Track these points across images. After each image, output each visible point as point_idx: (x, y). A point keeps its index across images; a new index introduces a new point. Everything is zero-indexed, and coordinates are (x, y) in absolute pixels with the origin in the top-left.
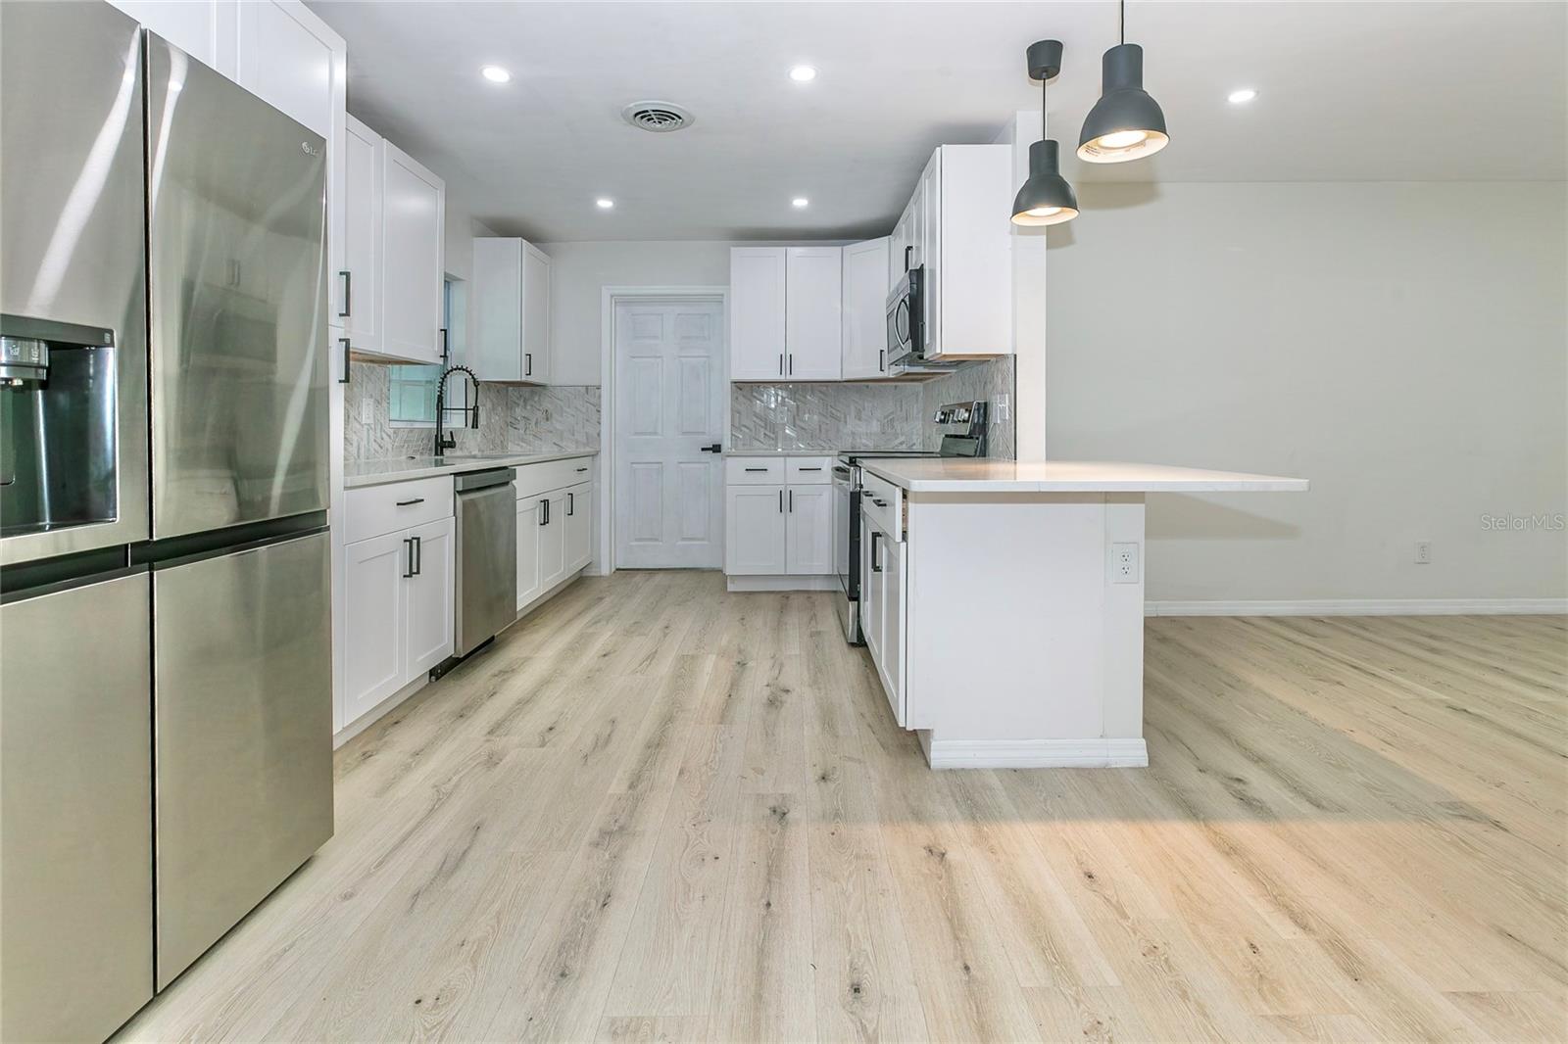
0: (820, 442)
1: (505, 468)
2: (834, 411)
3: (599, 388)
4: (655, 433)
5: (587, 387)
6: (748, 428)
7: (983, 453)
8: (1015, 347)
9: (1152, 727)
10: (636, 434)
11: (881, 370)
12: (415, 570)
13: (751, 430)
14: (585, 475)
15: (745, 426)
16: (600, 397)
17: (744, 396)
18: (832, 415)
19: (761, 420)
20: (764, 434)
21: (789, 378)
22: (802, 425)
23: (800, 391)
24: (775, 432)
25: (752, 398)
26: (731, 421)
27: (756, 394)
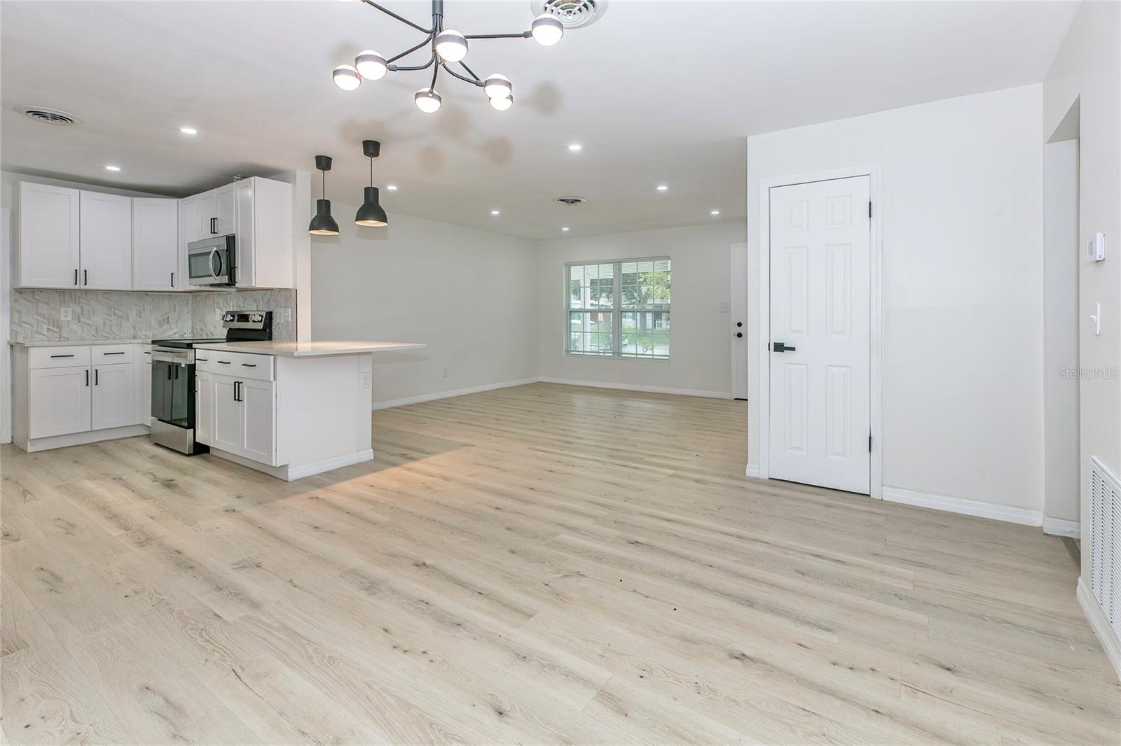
0: (104, 334)
2: (117, 312)
6: (30, 325)
7: (270, 338)
8: (295, 283)
9: (376, 444)
11: (172, 286)
13: (33, 326)
15: (27, 323)
17: (25, 299)
18: (115, 314)
19: (44, 318)
20: (48, 329)
21: (83, 287)
22: (87, 321)
23: (84, 296)
24: (59, 327)
25: (34, 301)
26: (11, 319)
27: (38, 298)
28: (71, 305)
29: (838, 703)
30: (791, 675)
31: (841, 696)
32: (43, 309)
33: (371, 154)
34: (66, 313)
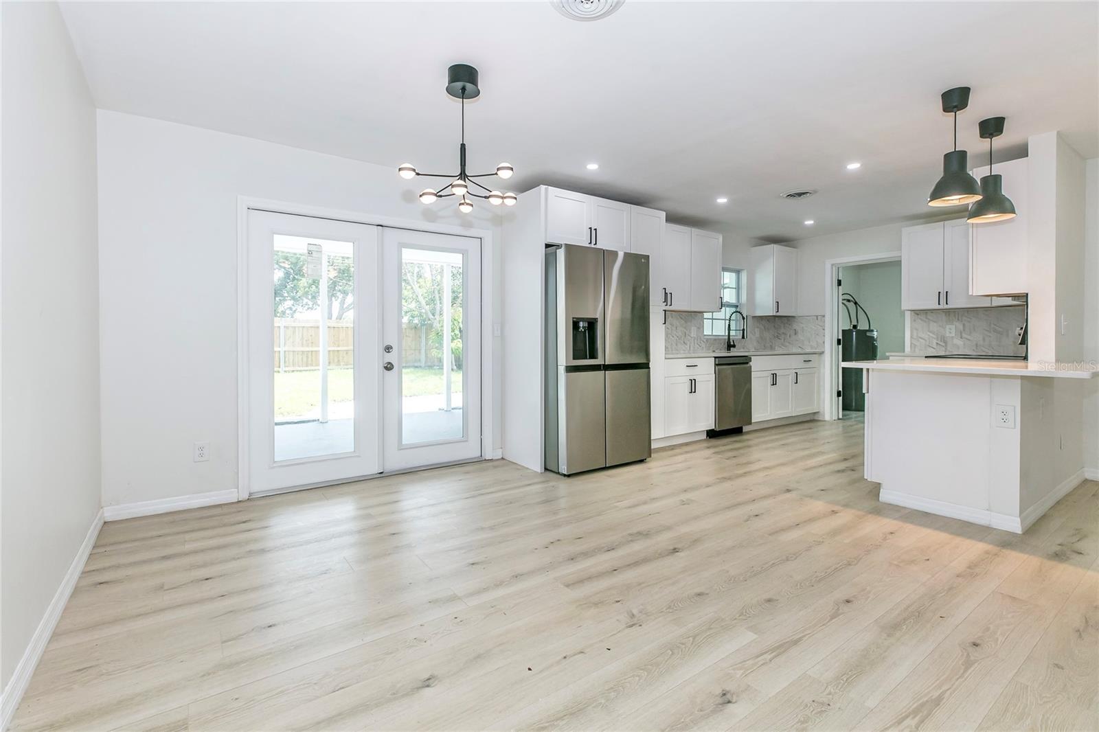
1: (747, 356)
3: (824, 316)
5: (817, 316)
12: (693, 391)
13: (925, 340)
14: (809, 365)
15: (921, 338)
16: (824, 322)
17: (922, 320)
18: (995, 331)
19: (933, 334)
20: (937, 343)
21: (946, 307)
22: (969, 337)
23: (966, 314)
24: (945, 342)
25: (927, 320)
26: (911, 334)
27: (931, 318)
28: (955, 323)
32: (934, 326)
33: (956, 107)
34: (951, 330)
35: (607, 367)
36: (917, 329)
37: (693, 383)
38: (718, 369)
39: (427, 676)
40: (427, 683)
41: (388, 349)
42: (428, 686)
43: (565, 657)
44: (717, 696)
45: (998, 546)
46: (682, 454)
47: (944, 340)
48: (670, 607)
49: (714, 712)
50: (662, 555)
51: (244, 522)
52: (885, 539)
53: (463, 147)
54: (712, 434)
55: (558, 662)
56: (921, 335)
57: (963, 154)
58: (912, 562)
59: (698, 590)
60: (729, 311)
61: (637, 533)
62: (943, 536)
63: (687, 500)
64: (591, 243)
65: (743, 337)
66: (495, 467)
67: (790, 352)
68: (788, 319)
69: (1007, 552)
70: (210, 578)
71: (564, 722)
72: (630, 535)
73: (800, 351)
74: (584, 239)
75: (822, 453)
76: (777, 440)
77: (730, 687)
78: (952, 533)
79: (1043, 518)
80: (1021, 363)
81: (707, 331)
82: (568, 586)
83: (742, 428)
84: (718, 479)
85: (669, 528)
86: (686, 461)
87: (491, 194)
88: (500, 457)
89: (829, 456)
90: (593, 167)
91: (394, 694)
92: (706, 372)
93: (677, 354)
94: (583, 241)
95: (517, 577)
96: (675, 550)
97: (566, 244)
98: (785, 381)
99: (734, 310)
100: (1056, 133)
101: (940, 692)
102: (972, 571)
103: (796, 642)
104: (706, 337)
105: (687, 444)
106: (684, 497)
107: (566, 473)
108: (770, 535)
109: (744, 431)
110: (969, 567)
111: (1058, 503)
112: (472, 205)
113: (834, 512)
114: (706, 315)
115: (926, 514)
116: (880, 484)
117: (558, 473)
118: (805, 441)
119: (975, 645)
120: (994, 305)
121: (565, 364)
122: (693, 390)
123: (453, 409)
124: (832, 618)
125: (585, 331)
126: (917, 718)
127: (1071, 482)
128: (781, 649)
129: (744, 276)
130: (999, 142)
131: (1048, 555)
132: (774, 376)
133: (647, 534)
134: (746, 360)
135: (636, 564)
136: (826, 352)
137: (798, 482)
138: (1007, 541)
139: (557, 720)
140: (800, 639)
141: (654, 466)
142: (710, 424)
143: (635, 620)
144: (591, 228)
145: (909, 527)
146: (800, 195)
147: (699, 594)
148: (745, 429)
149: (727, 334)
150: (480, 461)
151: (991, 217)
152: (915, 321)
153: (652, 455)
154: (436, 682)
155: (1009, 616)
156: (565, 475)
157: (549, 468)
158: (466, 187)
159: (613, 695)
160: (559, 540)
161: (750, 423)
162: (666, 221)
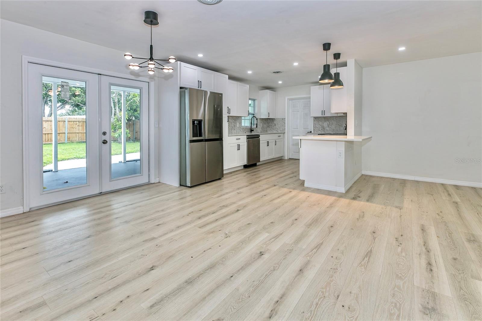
1: (258, 135)
3: (285, 119)
4: (298, 129)
5: (282, 119)
8: (347, 111)
10: (294, 129)
13: (318, 128)
14: (280, 138)
16: (285, 121)
17: (317, 121)
18: (338, 125)
19: (320, 126)
20: (321, 129)
21: (324, 116)
22: (331, 127)
23: (330, 119)
27: (319, 120)
28: (327, 122)
29: (110, 288)
30: (133, 280)
31: (112, 290)
32: (320, 123)
33: (327, 49)
34: (325, 124)
35: (206, 140)
36: (315, 124)
37: (239, 146)
38: (248, 140)
39: (151, 266)
40: (152, 269)
41: (104, 133)
42: (153, 270)
43: (204, 251)
44: (258, 254)
45: (338, 197)
46: (235, 175)
47: (323, 128)
48: (239, 230)
49: (258, 258)
50: (233, 213)
51: (32, 222)
52: (306, 199)
53: (151, 46)
54: (245, 167)
55: (202, 253)
56: (317, 126)
57: (329, 66)
58: (315, 205)
59: (248, 223)
60: (251, 116)
61: (222, 206)
62: (323, 196)
63: (240, 192)
64: (199, 87)
65: (257, 127)
66: (157, 186)
67: (273, 133)
68: (273, 120)
69: (341, 199)
70: (26, 248)
71: (208, 271)
72: (220, 207)
73: (277, 132)
74: (196, 85)
75: (285, 171)
76: (270, 167)
77: (262, 250)
78: (326, 195)
79: (351, 187)
80: (345, 136)
81: (243, 125)
82: (200, 228)
83: (256, 163)
84: (250, 183)
85: (234, 203)
86: (237, 178)
87: (164, 68)
88: (158, 182)
89: (288, 172)
90: (200, 55)
91: (139, 275)
92: (243, 141)
93: (232, 134)
94: (196, 87)
95: (178, 227)
96: (238, 210)
97: (189, 88)
98: (272, 144)
99: (253, 116)
100: (354, 59)
101: (322, 241)
102: (331, 206)
103: (281, 234)
104: (242, 127)
105: (236, 171)
106: (238, 191)
107: (190, 186)
108: (270, 201)
109: (257, 165)
110: (331, 205)
111: (355, 182)
112: (154, 71)
113: (290, 192)
114: (243, 118)
115: (318, 189)
116: (304, 180)
117: (186, 186)
118: (279, 167)
119: (332, 227)
120: (338, 116)
121: (189, 139)
122: (239, 149)
123: (127, 162)
124: (292, 225)
125: (197, 125)
126: (317, 249)
127: (359, 175)
128: (277, 237)
129: (256, 102)
130: (339, 61)
131: (351, 198)
132: (268, 142)
133: (226, 206)
134: (258, 136)
135: (225, 217)
136: (286, 133)
137: (278, 182)
138: (341, 196)
139: (206, 270)
140: (282, 233)
141: (225, 181)
142: (245, 162)
143: (227, 235)
144: (199, 81)
145: (314, 194)
146: (278, 72)
147: (249, 224)
148: (258, 164)
149: (250, 126)
150: (149, 184)
151: (336, 87)
152: (315, 121)
153: (224, 176)
154: (156, 268)
155: (341, 217)
156: (189, 187)
157: (182, 184)
158: (154, 64)
159: (224, 259)
160: (192, 212)
161: (259, 161)
162: (229, 78)
